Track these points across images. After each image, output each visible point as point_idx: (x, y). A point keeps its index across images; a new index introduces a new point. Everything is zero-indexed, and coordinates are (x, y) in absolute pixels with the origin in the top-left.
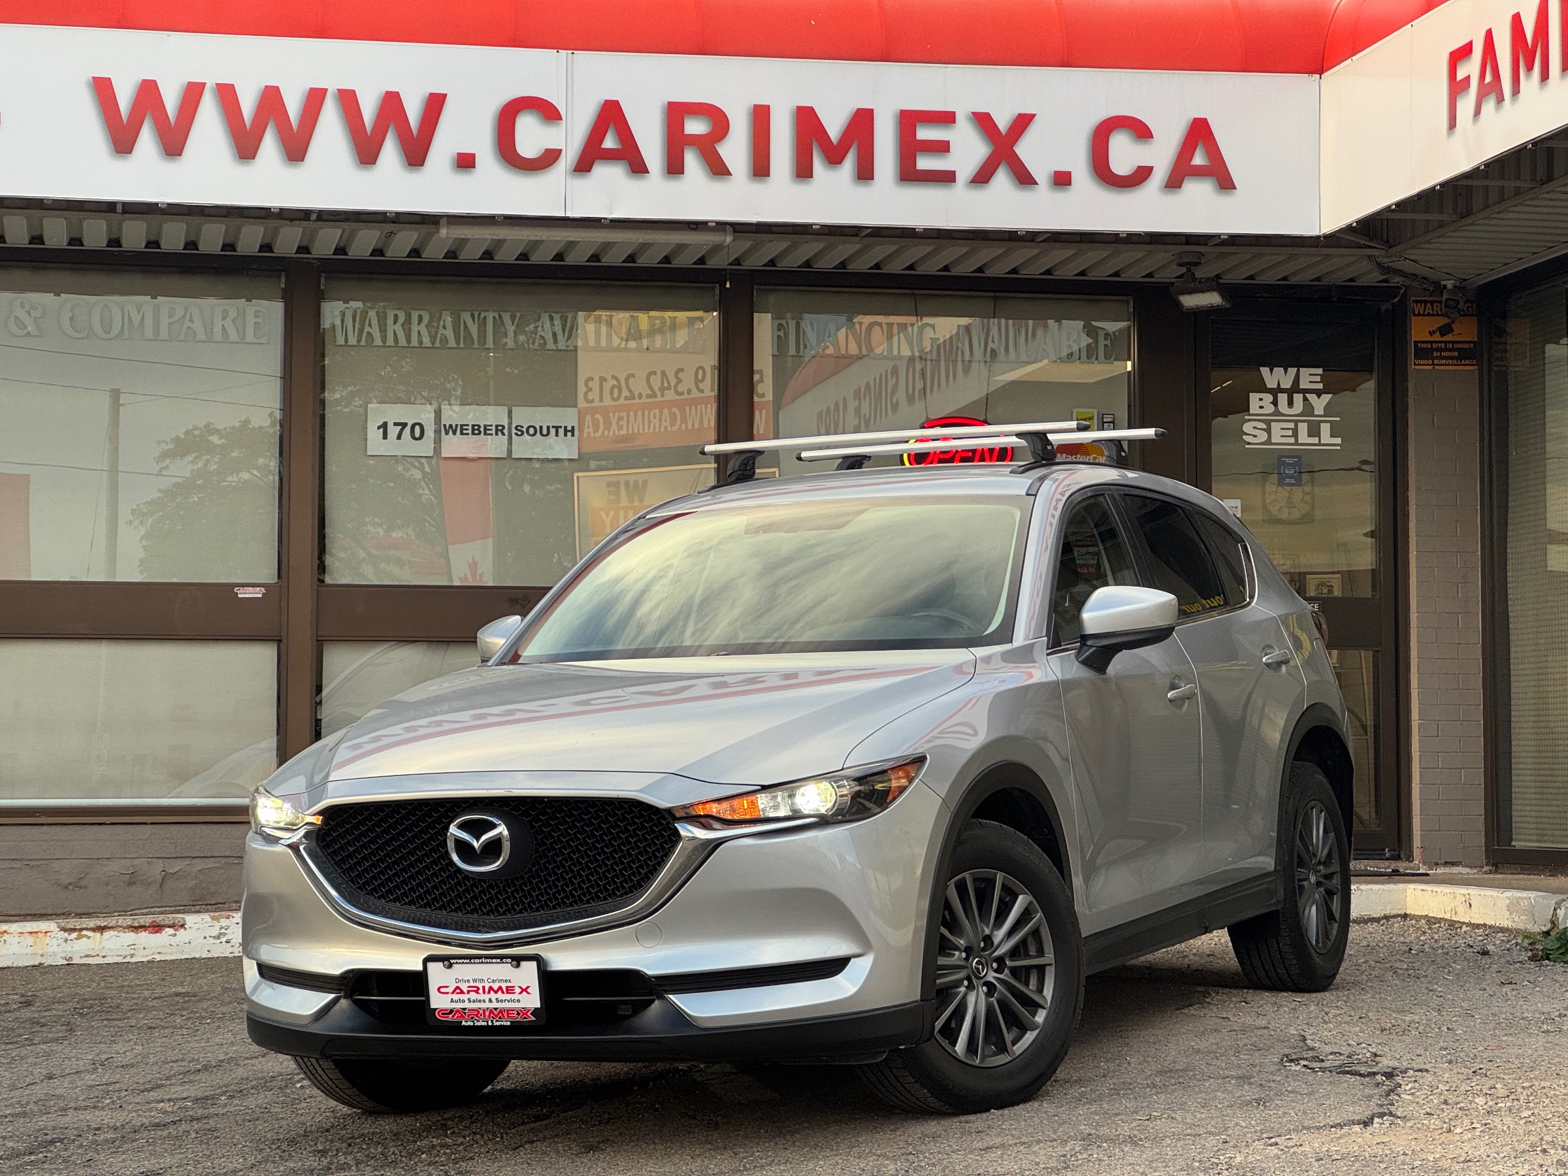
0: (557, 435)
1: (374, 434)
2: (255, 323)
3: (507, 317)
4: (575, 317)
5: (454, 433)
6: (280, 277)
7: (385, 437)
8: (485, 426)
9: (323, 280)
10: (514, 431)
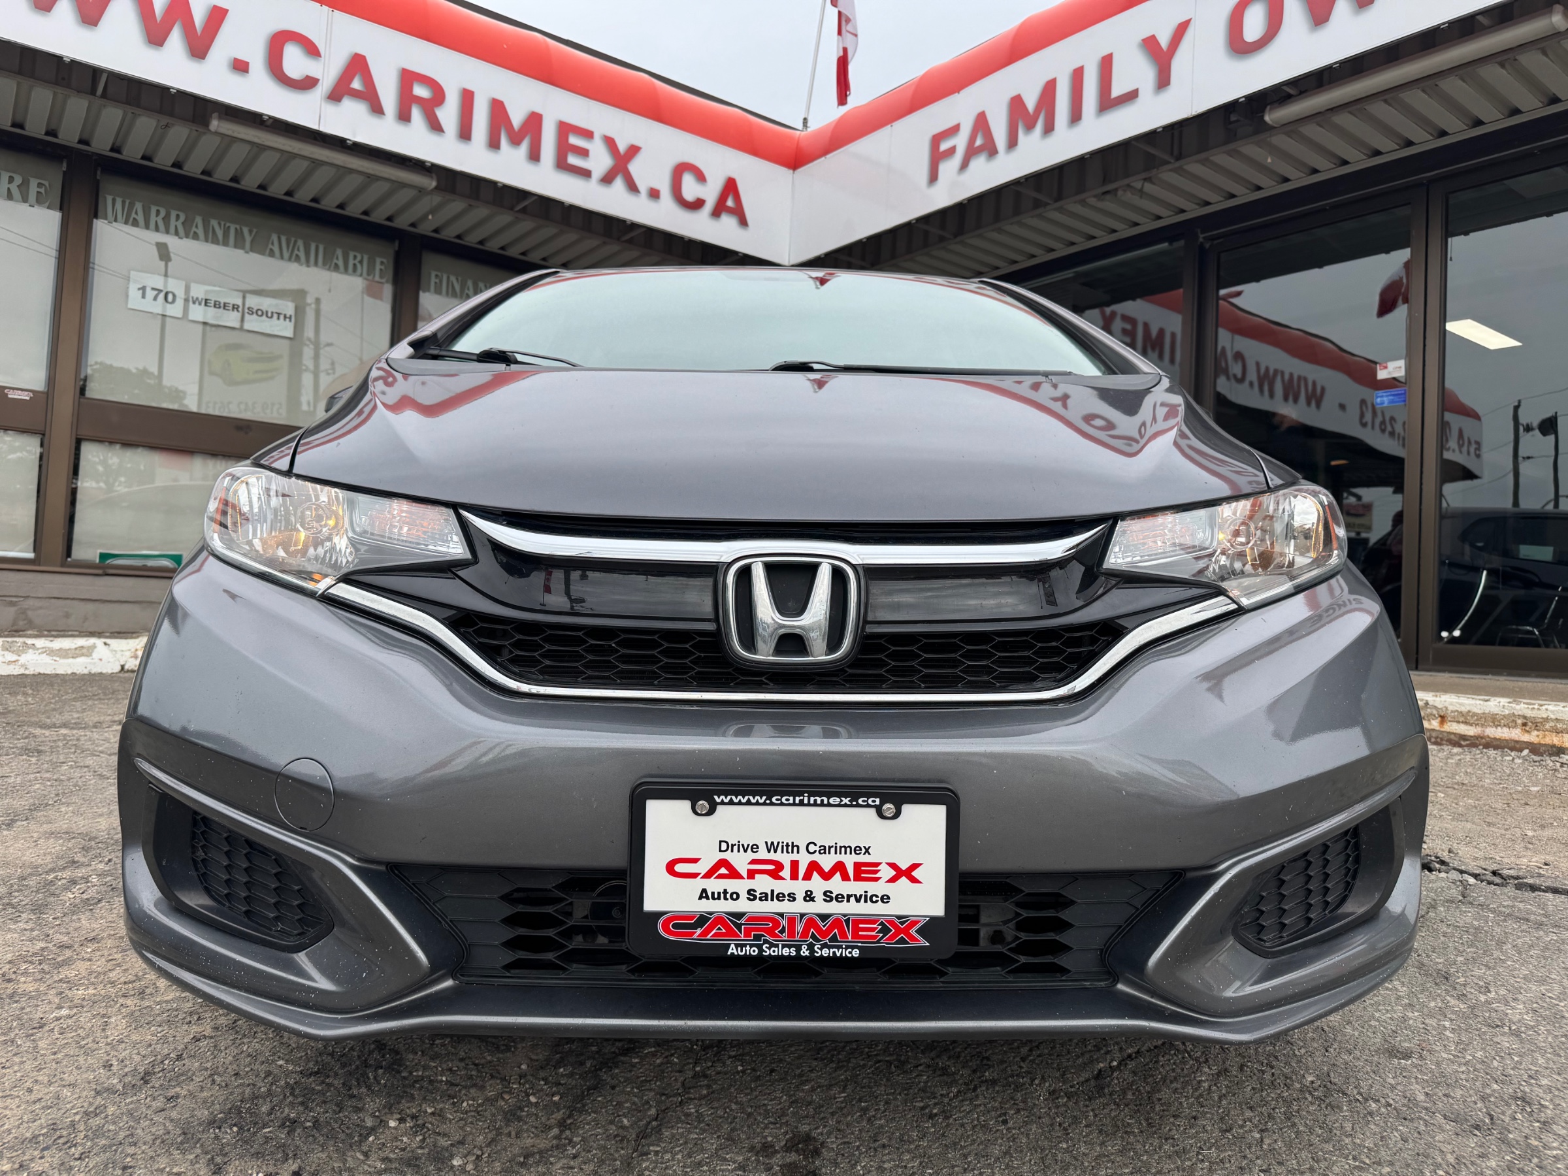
0: (278, 318)
1: (134, 293)
2: (38, 192)
3: (246, 230)
4: (295, 242)
5: (200, 304)
6: (62, 162)
7: (144, 296)
8: (225, 304)
9: (99, 173)
10: (246, 311)
